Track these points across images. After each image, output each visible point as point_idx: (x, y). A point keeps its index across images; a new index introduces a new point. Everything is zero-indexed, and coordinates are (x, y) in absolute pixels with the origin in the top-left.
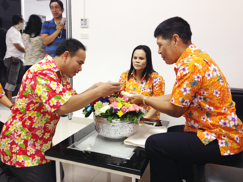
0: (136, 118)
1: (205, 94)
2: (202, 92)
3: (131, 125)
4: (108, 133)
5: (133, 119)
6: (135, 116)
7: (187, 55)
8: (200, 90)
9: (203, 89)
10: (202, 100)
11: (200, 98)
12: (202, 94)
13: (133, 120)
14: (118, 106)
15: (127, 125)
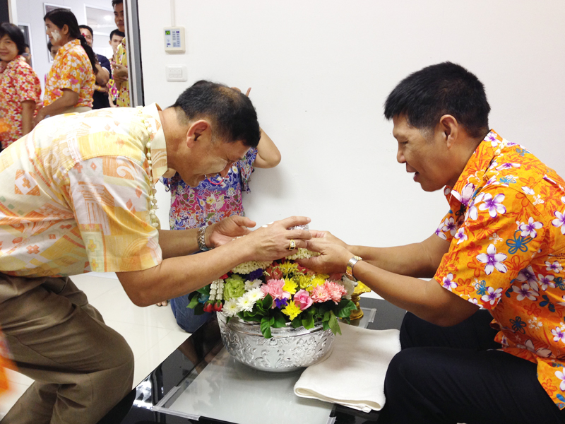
0: (334, 318)
1: (557, 270)
2: (548, 264)
3: (320, 335)
4: (261, 360)
5: (326, 319)
6: (331, 312)
7: (484, 162)
8: (543, 260)
9: (550, 258)
10: (552, 285)
11: (546, 282)
12: (547, 269)
13: (327, 323)
14: (285, 289)
15: (308, 338)
